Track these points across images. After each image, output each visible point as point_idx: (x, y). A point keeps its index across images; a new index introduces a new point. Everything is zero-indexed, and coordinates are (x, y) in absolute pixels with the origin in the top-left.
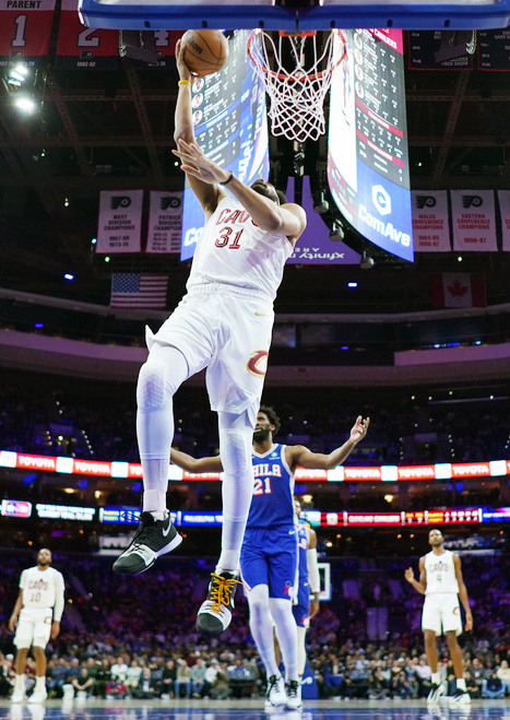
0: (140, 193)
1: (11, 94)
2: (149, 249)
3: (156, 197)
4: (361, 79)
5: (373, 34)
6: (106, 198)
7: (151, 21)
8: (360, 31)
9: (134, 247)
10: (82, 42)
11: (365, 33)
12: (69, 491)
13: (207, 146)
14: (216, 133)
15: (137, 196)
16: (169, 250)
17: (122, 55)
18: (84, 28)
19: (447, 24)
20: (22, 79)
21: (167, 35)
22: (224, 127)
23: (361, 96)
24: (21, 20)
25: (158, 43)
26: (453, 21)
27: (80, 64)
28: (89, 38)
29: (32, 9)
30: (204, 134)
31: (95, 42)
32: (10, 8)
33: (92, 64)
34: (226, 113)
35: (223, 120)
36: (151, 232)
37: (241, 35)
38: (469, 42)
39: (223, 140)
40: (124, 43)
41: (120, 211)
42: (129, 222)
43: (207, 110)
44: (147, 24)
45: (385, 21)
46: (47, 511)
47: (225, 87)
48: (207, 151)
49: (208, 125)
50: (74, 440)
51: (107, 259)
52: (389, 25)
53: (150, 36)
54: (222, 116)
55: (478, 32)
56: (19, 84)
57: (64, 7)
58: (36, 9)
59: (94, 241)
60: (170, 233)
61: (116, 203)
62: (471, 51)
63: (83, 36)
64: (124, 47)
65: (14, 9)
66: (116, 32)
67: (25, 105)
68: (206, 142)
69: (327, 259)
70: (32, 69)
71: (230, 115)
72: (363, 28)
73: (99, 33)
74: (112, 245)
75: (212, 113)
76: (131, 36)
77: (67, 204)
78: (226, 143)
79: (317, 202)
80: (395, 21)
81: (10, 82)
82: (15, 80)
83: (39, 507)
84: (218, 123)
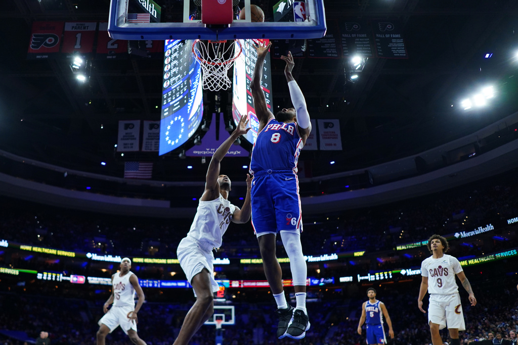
0: (139, 122)
1: (74, 73)
2: (143, 150)
3: (147, 124)
4: (249, 64)
5: (255, 42)
6: (121, 124)
7: (144, 36)
8: (248, 40)
9: (136, 148)
10: (109, 46)
11: (251, 40)
12: (104, 270)
13: (172, 97)
14: (176, 91)
15: (137, 123)
16: (153, 150)
17: (130, 53)
18: (110, 39)
19: (292, 36)
20: (80, 65)
21: (151, 42)
22: (180, 89)
23: (249, 73)
24: (79, 36)
25: (147, 46)
26: (295, 34)
27: (108, 57)
28: (113, 44)
29: (84, 30)
30: (171, 92)
31: (116, 46)
32: (73, 30)
33: (114, 57)
34: (181, 81)
35: (180, 85)
36: (144, 141)
37: (189, 43)
38: (303, 45)
39: (180, 95)
40: (130, 47)
41: (129, 131)
42: (133, 136)
43: (172, 80)
44: (142, 37)
45: (261, 35)
46: (93, 280)
47: (181, 68)
48: (172, 100)
49: (173, 88)
50: (106, 245)
51: (122, 155)
52: (263, 37)
53: (143, 43)
54: (179, 83)
55: (307, 40)
56: (78, 68)
57: (100, 29)
58: (86, 30)
59: (116, 146)
60: (153, 141)
61: (127, 127)
62: (303, 50)
63: (109, 43)
64: (130, 49)
65: (75, 30)
66: (126, 41)
67: (81, 78)
68: (171, 96)
69: (232, 154)
70: (85, 59)
71: (183, 82)
72: (249, 38)
73: (118, 42)
74: (125, 147)
75: (174, 82)
76: (134, 43)
77: (102, 127)
78: (182, 96)
79: (227, 126)
80: (266, 35)
81: (74, 67)
82: (76, 66)
83: (89, 278)
84: (177, 86)
